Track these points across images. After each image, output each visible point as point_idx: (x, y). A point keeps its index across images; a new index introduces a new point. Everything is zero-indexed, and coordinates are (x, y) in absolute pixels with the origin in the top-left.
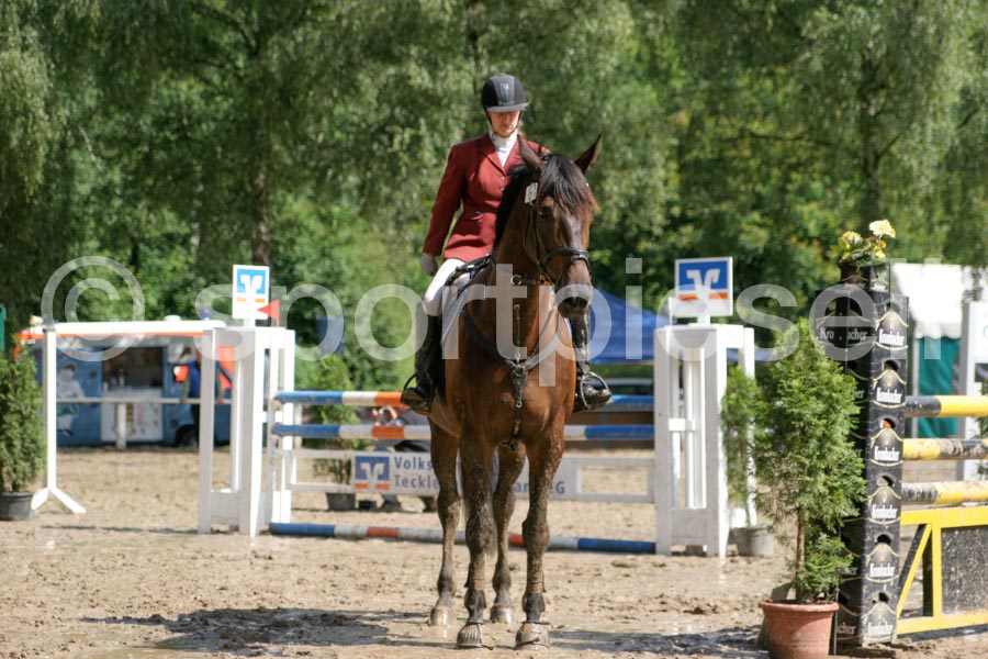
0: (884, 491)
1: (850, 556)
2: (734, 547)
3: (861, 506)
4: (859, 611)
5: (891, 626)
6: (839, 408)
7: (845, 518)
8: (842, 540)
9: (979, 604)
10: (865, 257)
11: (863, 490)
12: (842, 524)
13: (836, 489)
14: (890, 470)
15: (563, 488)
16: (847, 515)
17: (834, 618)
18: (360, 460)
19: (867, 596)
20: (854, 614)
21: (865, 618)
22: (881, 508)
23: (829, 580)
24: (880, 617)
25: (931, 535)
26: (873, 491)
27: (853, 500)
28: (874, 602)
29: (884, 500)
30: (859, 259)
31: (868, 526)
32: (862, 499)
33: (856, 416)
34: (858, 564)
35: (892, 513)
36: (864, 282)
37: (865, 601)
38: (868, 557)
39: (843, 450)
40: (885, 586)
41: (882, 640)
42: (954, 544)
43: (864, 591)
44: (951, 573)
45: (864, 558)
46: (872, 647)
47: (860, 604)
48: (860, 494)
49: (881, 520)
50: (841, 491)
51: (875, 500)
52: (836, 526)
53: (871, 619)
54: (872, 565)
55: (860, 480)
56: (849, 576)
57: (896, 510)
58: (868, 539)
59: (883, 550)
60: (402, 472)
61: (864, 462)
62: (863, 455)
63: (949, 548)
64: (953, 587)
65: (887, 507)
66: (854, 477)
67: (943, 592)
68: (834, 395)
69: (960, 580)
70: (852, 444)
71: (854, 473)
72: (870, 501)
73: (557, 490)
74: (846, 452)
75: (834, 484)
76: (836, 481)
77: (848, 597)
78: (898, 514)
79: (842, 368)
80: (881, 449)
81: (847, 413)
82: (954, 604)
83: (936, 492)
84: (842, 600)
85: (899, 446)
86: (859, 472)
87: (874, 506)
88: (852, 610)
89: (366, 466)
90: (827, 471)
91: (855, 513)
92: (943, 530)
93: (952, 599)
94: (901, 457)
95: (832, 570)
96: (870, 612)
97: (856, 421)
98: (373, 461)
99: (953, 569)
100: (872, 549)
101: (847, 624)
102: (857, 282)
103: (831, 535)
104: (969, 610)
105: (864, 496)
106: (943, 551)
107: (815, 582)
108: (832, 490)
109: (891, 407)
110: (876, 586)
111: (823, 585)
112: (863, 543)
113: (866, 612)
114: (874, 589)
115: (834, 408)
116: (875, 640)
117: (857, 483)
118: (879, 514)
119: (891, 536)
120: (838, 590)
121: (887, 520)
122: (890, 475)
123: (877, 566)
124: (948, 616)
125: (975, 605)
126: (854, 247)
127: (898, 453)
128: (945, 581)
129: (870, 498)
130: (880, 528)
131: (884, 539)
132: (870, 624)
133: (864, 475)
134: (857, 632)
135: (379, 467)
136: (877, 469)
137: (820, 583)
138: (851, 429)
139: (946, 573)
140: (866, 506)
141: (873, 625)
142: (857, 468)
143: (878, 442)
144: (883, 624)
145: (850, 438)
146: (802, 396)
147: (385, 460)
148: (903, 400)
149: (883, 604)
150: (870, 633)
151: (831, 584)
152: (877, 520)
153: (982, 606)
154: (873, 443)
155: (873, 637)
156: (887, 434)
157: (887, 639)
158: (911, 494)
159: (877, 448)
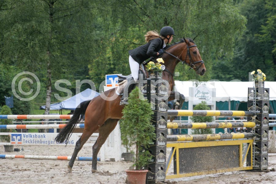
0: (161, 137)
1: (152, 156)
2: (123, 159)
3: (155, 141)
4: (155, 172)
5: (164, 177)
6: (148, 112)
7: (150, 145)
8: (149, 152)
9: (190, 170)
10: (156, 69)
11: (155, 136)
12: (149, 147)
13: (147, 136)
14: (163, 131)
15: (73, 142)
16: (150, 144)
17: (147, 175)
18: (13, 135)
19: (157, 168)
20: (153, 173)
21: (156, 174)
22: (161, 142)
23: (145, 163)
24: (161, 174)
25: (176, 150)
26: (158, 137)
27: (153, 140)
28: (159, 170)
29: (162, 140)
30: (154, 69)
31: (157, 147)
32: (155, 139)
33: (153, 115)
34: (154, 158)
35: (164, 144)
36: (155, 76)
37: (156, 169)
38: (157, 156)
39: (149, 124)
40: (162, 165)
41: (161, 181)
42: (183, 153)
43: (156, 166)
44: (182, 161)
45: (156, 157)
46: (158, 183)
47: (155, 170)
48: (154, 138)
49: (161, 146)
50: (149, 137)
51: (159, 140)
52: (148, 147)
53: (158, 174)
54: (158, 159)
55: (154, 134)
56: (152, 162)
57: (165, 143)
58: (157, 151)
59: (161, 154)
60: (25, 138)
61: (155, 129)
62: (155, 127)
63: (181, 154)
64: (182, 165)
65: (162, 142)
66: (153, 133)
67: (179, 167)
68: (146, 109)
69: (185, 164)
70: (152, 123)
71: (153, 132)
72: (157, 140)
73: (72, 143)
74: (150, 125)
75: (147, 135)
76: (147, 134)
77: (151, 168)
78: (166, 144)
79: (149, 101)
80: (161, 125)
81: (150, 114)
82: (183, 171)
83: (177, 138)
84: (149, 169)
85: (166, 124)
86: (154, 131)
87: (159, 142)
88: (153, 172)
89: (14, 137)
90: (145, 131)
91: (153, 143)
92: (179, 149)
93: (182, 169)
94: (166, 127)
95: (146, 160)
96: (158, 173)
97: (153, 116)
98: (17, 135)
99: (182, 160)
100: (158, 154)
101: (151, 176)
102: (153, 76)
103: (146, 150)
104: (187, 173)
105: (156, 138)
106: (179, 155)
107: (141, 164)
108: (146, 136)
109: (163, 113)
110: (159, 165)
111: (143, 165)
112: (156, 152)
113: (157, 172)
114: (159, 166)
115: (146, 112)
116: (159, 181)
117: (153, 134)
118: (160, 144)
119: (164, 150)
120: (148, 166)
121: (163, 146)
122: (163, 133)
123: (159, 159)
124: (181, 174)
125: (189, 171)
126: (152, 66)
127: (165, 126)
128: (180, 164)
129: (157, 139)
130: (161, 148)
131: (162, 151)
132: (158, 176)
133: (155, 132)
134: (154, 178)
135: (19, 137)
136: (159, 131)
137: (143, 164)
138: (152, 119)
139: (180, 161)
140: (156, 141)
141: (159, 176)
142: (153, 130)
143: (160, 123)
144: (162, 176)
145: (151, 121)
146: (137, 109)
147: (20, 135)
148: (167, 111)
149: (162, 170)
150: (158, 179)
151: (146, 165)
152: (160, 145)
153: (191, 171)
154: (158, 123)
155: (159, 180)
156: (162, 120)
157: (163, 180)
158: (170, 138)
159: (159, 125)
